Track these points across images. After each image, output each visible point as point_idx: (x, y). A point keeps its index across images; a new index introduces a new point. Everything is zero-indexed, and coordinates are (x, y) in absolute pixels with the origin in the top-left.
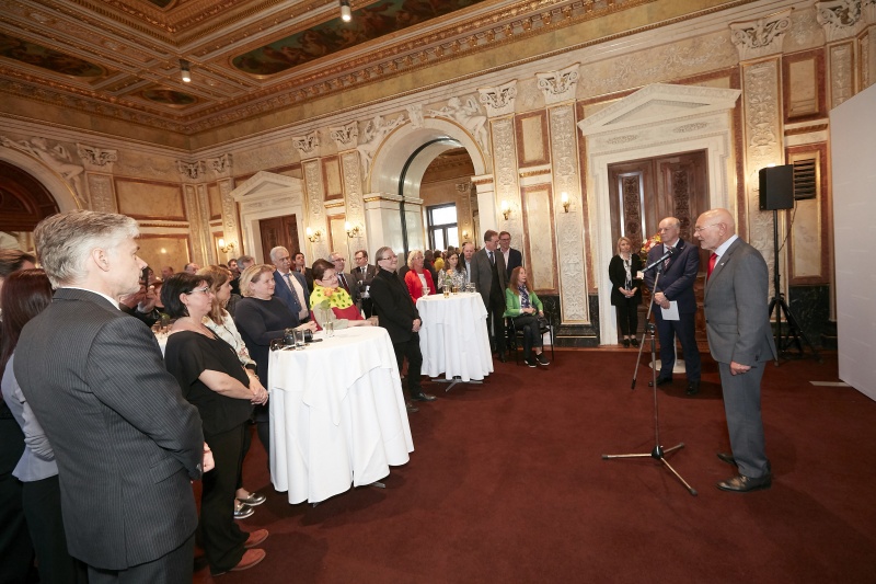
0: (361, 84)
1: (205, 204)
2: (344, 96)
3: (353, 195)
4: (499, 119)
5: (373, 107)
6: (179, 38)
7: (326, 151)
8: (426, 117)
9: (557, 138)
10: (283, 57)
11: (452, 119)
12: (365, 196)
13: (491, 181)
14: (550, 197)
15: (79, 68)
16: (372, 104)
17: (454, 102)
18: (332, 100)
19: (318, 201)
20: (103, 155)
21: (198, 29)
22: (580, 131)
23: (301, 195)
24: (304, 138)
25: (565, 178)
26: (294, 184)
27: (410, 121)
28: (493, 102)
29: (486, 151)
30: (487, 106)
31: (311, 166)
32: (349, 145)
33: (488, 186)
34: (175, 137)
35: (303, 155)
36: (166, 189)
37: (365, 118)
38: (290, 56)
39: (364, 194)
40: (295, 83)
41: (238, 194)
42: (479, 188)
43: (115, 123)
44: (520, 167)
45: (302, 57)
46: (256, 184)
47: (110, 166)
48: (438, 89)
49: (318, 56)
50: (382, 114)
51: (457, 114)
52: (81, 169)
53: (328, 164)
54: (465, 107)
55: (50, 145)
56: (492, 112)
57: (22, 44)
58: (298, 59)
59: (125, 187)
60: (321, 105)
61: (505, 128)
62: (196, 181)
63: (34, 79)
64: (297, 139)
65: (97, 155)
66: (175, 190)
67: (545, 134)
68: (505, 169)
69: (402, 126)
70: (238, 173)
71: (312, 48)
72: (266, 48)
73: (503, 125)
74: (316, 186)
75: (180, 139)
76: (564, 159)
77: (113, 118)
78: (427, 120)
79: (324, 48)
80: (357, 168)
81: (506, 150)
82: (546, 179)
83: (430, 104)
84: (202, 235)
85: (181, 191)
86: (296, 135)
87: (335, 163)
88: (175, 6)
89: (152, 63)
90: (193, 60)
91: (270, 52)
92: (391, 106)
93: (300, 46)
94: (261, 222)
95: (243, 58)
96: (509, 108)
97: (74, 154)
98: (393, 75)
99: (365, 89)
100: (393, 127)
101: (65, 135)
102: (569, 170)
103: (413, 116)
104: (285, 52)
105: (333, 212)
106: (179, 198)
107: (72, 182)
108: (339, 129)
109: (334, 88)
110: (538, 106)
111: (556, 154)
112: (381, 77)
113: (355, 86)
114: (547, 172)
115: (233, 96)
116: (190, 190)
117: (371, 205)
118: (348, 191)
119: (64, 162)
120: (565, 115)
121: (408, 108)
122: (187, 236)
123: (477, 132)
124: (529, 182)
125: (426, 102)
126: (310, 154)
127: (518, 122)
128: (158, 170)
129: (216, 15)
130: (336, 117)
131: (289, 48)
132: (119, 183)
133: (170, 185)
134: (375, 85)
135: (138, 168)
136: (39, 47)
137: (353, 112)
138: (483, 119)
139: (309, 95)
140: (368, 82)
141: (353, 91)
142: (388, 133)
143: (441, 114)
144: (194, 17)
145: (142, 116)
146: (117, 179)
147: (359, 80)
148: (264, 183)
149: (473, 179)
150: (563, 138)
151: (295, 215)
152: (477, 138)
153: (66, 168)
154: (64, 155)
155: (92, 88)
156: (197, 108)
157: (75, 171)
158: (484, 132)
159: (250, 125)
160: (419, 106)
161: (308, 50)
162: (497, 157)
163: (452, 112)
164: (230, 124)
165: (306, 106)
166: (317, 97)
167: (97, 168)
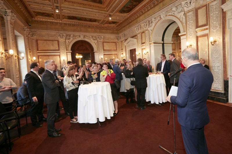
0: (150, 10)
1: (120, 46)
2: (146, 14)
3: (147, 43)
4: (189, 11)
5: (152, 16)
6: (107, 10)
7: (142, 30)
8: (166, 16)
9: (212, 14)
10: (129, 8)
11: (173, 15)
12: (150, 43)
13: (185, 35)
14: (208, 39)
15: (95, 21)
16: (152, 15)
17: (174, 9)
18: (143, 16)
19: (140, 45)
20: (101, 38)
21: (109, 7)
22: (223, 10)
23: (137, 43)
24: (137, 28)
25: (215, 31)
26: (135, 40)
27: (161, 18)
28: (187, 6)
29: (184, 24)
30: (184, 8)
31: (139, 35)
32: (147, 28)
33: (185, 37)
34: (115, 31)
35: (137, 32)
36: (113, 43)
37: (150, 19)
38: (131, 7)
39: (150, 42)
40: (135, 13)
41: (125, 44)
42: (182, 38)
43: (103, 31)
44: (196, 28)
45: (133, 6)
46: (129, 41)
47: (102, 40)
48: (170, 6)
49: (137, 5)
50: (154, 17)
51: (175, 13)
52: (97, 41)
53: (142, 34)
54: (178, 10)
55: (92, 37)
56: (186, 9)
57: (86, 18)
58: (133, 7)
59: (105, 44)
60: (141, 18)
61: (191, 14)
62: (119, 41)
63: (90, 24)
64: (136, 28)
65: (100, 38)
66: (115, 44)
67: (207, 14)
68: (191, 30)
69: (160, 20)
70: (126, 38)
71: (135, 3)
72: (124, 7)
73: (191, 13)
74: (140, 40)
75: (116, 31)
76: (215, 23)
77: (103, 29)
78: (166, 17)
79: (137, 2)
80: (148, 35)
81: (191, 23)
82: (207, 32)
83: (167, 11)
84: (120, 54)
85: (116, 44)
86: (135, 27)
87: (144, 34)
88: (104, 3)
89: (105, 17)
90: (111, 14)
91: (126, 7)
92: (156, 15)
93: (131, 4)
94: (130, 50)
95: (121, 10)
96: (193, 6)
97: (96, 38)
98: (157, 4)
99: (150, 11)
100: (157, 21)
101: (95, 34)
102: (217, 27)
103: (162, 17)
104: (129, 6)
105: (143, 47)
106: (115, 45)
107: (96, 44)
108: (144, 24)
109: (144, 12)
110: (205, 3)
111: (211, 21)
112: (154, 6)
113: (148, 11)
114: (207, 29)
115: (123, 20)
116: (118, 43)
117: (151, 45)
118: (146, 41)
119: (94, 40)
120: (216, 4)
121: (160, 14)
122: (117, 54)
123: (181, 18)
124: (200, 33)
125: (166, 11)
126: (139, 32)
127: (196, 11)
128: (111, 39)
129: (111, 2)
130: (144, 21)
131: (129, 5)
132: (104, 43)
133: (114, 42)
134: (153, 9)
135: (107, 39)
136: (88, 18)
137: (148, 18)
138: (183, 13)
139: (139, 16)
140: (151, 8)
141: (148, 12)
142: (156, 23)
143: (170, 14)
144: (108, 4)
145: (108, 28)
146: (103, 42)
147: (149, 8)
148: (130, 40)
149: (179, 35)
150: (215, 14)
151: (135, 49)
152: (181, 20)
153: (95, 41)
154: (94, 39)
155: (98, 24)
156: (118, 24)
157: (96, 41)
158: (184, 17)
159: (128, 26)
160: (164, 13)
161: (134, 4)
162: (188, 26)
163: (173, 13)
164: (124, 27)
165: (138, 19)
166: (140, 16)
167: (100, 40)
